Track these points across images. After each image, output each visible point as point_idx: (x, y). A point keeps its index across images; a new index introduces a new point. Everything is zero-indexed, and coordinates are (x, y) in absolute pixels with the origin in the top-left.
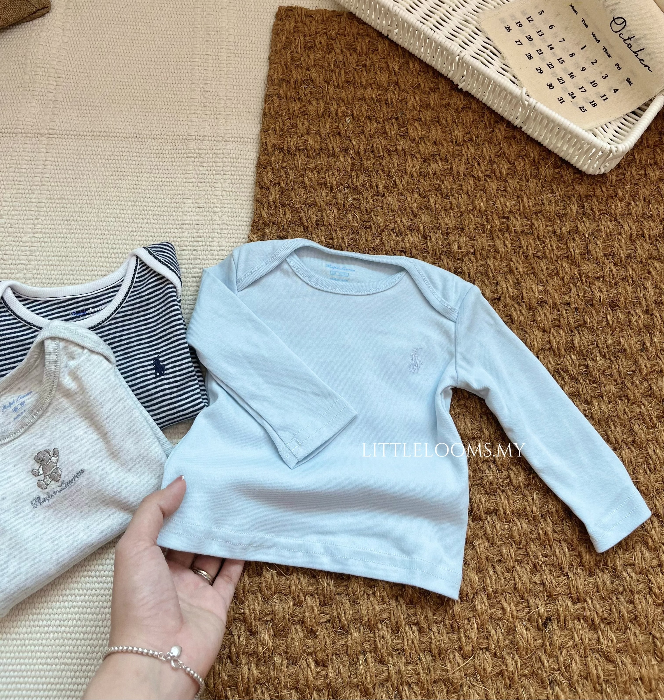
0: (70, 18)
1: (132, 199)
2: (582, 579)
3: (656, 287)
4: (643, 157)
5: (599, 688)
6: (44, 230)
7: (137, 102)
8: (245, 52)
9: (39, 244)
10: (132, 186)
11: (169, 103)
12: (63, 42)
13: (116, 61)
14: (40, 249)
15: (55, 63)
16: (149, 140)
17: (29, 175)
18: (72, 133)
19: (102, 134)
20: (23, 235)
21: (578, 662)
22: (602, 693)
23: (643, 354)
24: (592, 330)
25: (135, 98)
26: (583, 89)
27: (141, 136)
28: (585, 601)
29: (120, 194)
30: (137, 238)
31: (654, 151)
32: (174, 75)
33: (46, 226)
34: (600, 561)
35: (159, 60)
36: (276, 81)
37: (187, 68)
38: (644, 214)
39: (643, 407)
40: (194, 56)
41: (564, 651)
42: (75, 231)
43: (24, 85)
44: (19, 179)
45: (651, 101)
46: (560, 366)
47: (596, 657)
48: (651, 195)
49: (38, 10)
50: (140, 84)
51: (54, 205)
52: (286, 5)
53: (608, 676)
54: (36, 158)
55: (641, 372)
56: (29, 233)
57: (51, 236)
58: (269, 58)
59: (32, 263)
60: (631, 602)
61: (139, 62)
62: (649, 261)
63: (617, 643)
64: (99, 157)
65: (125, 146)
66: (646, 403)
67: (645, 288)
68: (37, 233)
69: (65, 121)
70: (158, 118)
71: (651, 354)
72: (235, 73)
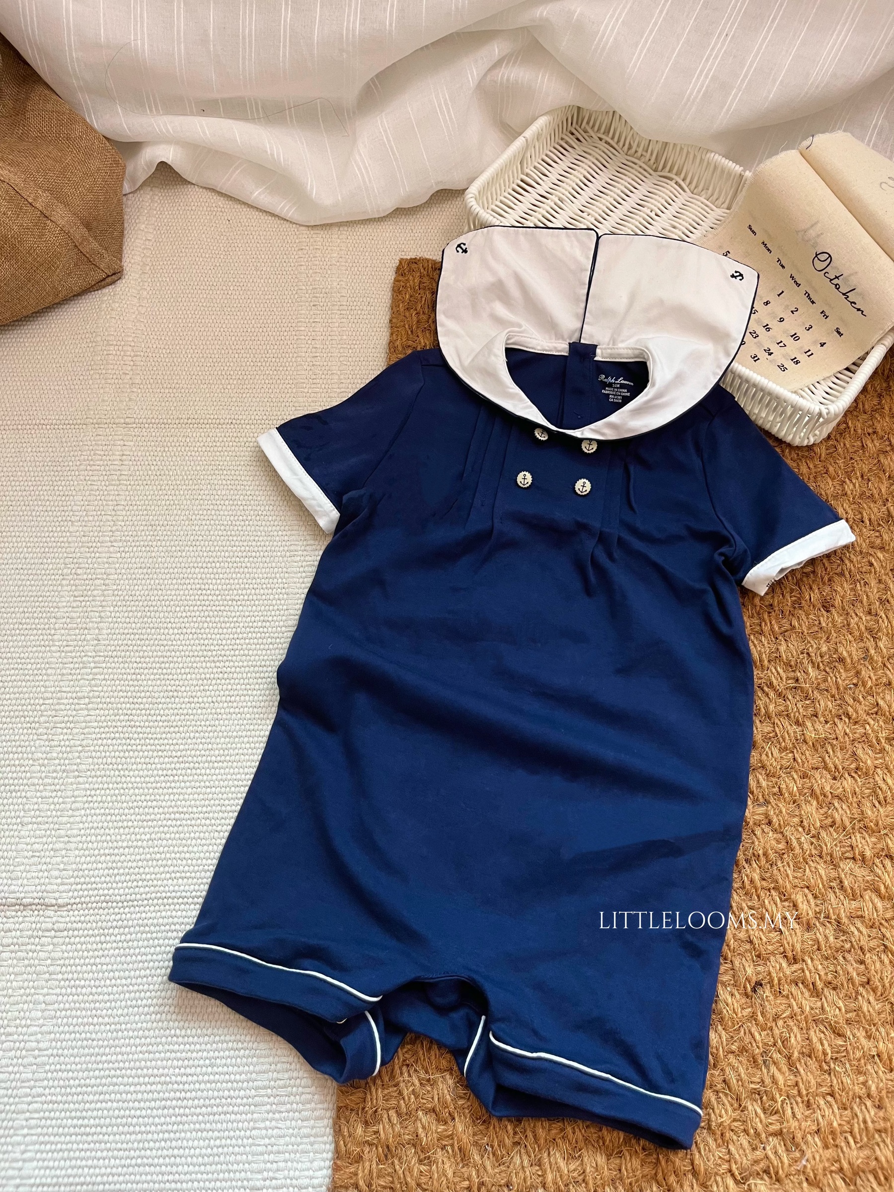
0: (146, 284)
1: (229, 497)
2: (799, 934)
3: (880, 581)
4: (859, 425)
5: (826, 1067)
6: (124, 538)
7: (231, 381)
8: (361, 317)
9: (119, 555)
10: (229, 482)
11: (271, 381)
12: (140, 313)
13: (205, 334)
14: (120, 560)
15: (131, 339)
16: (248, 427)
17: (104, 473)
18: (153, 421)
19: (190, 421)
20: (99, 544)
21: (799, 1036)
22: (830, 1074)
23: (866, 663)
24: (802, 637)
25: (229, 377)
26: (781, 344)
27: (238, 422)
28: (803, 961)
29: (215, 492)
30: (237, 543)
31: (872, 417)
32: (276, 347)
33: (126, 533)
34: (820, 913)
35: (257, 330)
36: (400, 348)
37: (291, 338)
38: (862, 494)
39: (868, 727)
40: (300, 324)
41: (780, 1023)
42: (162, 538)
43: (94, 367)
44: (92, 478)
45: (867, 353)
46: (763, 681)
47: (820, 1030)
48: (870, 470)
49: (108, 276)
50: (234, 360)
51: (135, 507)
52: (409, 258)
53: (838, 1052)
54: (111, 453)
55: (864, 685)
56: (106, 542)
57: (133, 544)
58: (391, 321)
59: (111, 577)
60: (862, 962)
61: (232, 334)
62: (871, 551)
63: (847, 1012)
64: (187, 449)
65: (219, 435)
66: (872, 722)
67: (866, 583)
68: (115, 541)
69: (144, 407)
70: (258, 399)
71: (877, 662)
72: (350, 342)
